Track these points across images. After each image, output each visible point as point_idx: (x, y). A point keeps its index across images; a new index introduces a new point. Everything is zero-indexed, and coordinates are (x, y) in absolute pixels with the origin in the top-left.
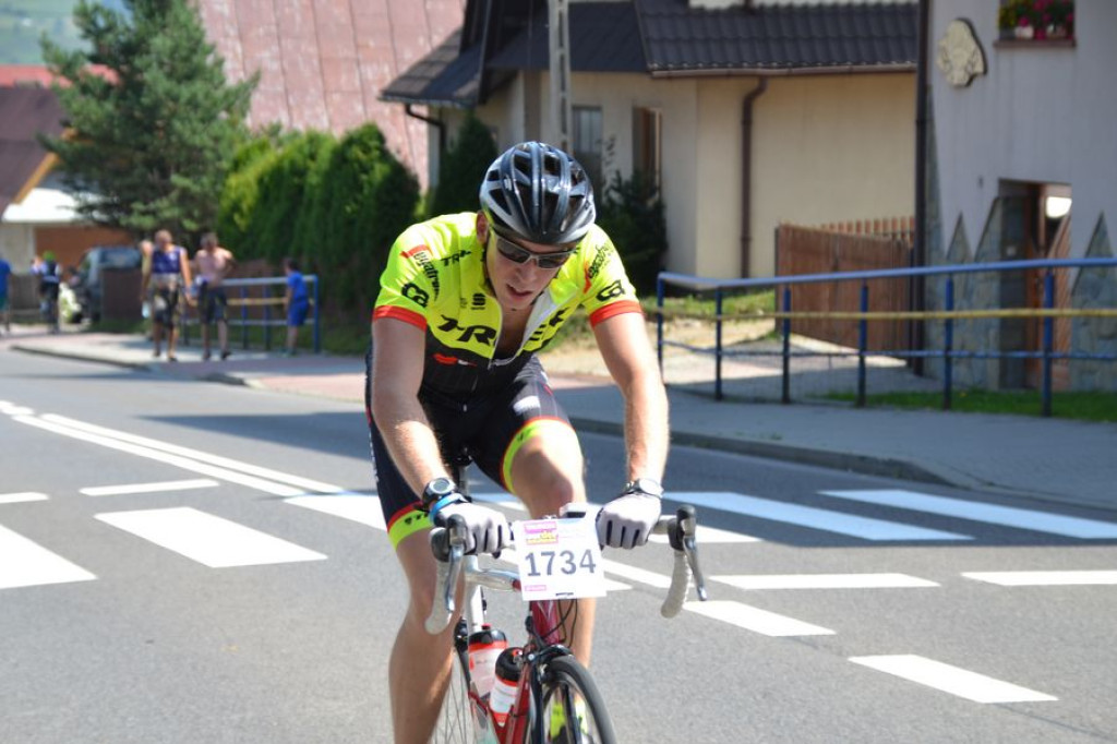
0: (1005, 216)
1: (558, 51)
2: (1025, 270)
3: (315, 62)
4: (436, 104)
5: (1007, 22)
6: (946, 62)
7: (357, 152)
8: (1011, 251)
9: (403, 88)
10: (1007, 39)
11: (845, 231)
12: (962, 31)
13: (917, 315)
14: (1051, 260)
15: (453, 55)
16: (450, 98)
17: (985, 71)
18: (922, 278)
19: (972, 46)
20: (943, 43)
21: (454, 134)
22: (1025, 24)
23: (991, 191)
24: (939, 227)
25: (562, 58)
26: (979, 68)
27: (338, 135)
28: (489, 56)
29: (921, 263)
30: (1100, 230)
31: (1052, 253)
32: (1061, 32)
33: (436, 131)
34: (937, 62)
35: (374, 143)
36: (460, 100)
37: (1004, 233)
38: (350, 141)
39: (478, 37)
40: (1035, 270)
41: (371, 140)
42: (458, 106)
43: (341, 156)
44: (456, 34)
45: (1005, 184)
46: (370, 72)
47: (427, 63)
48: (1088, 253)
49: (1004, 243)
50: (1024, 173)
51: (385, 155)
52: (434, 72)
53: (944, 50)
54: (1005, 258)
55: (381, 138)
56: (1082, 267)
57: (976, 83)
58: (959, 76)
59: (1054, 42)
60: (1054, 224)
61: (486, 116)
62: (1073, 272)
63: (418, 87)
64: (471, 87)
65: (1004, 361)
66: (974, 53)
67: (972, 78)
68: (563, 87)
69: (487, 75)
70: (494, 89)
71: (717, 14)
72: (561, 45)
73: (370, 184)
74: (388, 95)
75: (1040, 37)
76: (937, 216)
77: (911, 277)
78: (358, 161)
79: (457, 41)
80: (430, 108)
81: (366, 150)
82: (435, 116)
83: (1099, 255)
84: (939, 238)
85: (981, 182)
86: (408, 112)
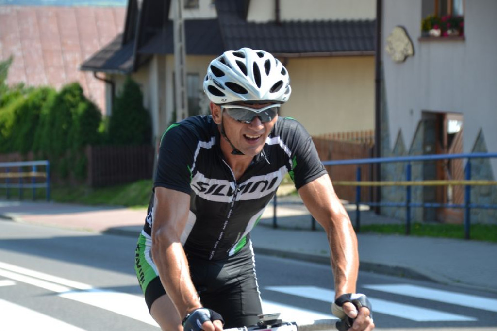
0: (426, 130)
1: (179, 43)
2: (436, 161)
3: (40, 52)
4: (110, 72)
5: (426, 27)
6: (391, 49)
7: (69, 97)
8: (428, 149)
9: (92, 64)
10: (426, 36)
11: (336, 138)
12: (400, 33)
13: (375, 183)
14: (450, 154)
15: (118, 47)
16: (117, 68)
17: (414, 53)
18: (378, 164)
19: (406, 40)
20: (390, 39)
21: (120, 88)
22: (436, 28)
23: (418, 117)
24: (388, 136)
25: (181, 49)
26: (410, 52)
27: (58, 88)
28: (139, 47)
29: (378, 156)
30: (480, 138)
31: (451, 150)
32: (456, 33)
33: (110, 87)
34: (386, 49)
35: (77, 92)
36: (124, 70)
37: (425, 139)
38: (65, 91)
39: (132, 37)
40: (442, 160)
41: (76, 90)
42: (122, 73)
43: (60, 99)
44: (119, 36)
45: (425, 113)
46: (69, 57)
47: (105, 51)
48: (473, 150)
49: (425, 144)
50: (435, 107)
51: (83, 98)
52: (109, 56)
53: (390, 43)
54: (425, 153)
55: (81, 90)
56: (470, 158)
57: (409, 60)
58: (399, 56)
59: (452, 38)
60: (452, 136)
61: (137, 78)
62: (465, 162)
63: (100, 64)
64: (129, 64)
65: (425, 209)
66: (407, 45)
67: (406, 57)
68: (182, 62)
69: (138, 57)
70: (141, 64)
71: (261, 25)
72: (180, 40)
73: (76, 113)
74: (85, 67)
75: (443, 35)
76: (387, 130)
77: (372, 164)
78: (70, 102)
79: (120, 40)
80: (107, 74)
81: (74, 96)
82: (109, 78)
83: (480, 151)
84: (388, 142)
85: (412, 112)
86: (96, 77)
